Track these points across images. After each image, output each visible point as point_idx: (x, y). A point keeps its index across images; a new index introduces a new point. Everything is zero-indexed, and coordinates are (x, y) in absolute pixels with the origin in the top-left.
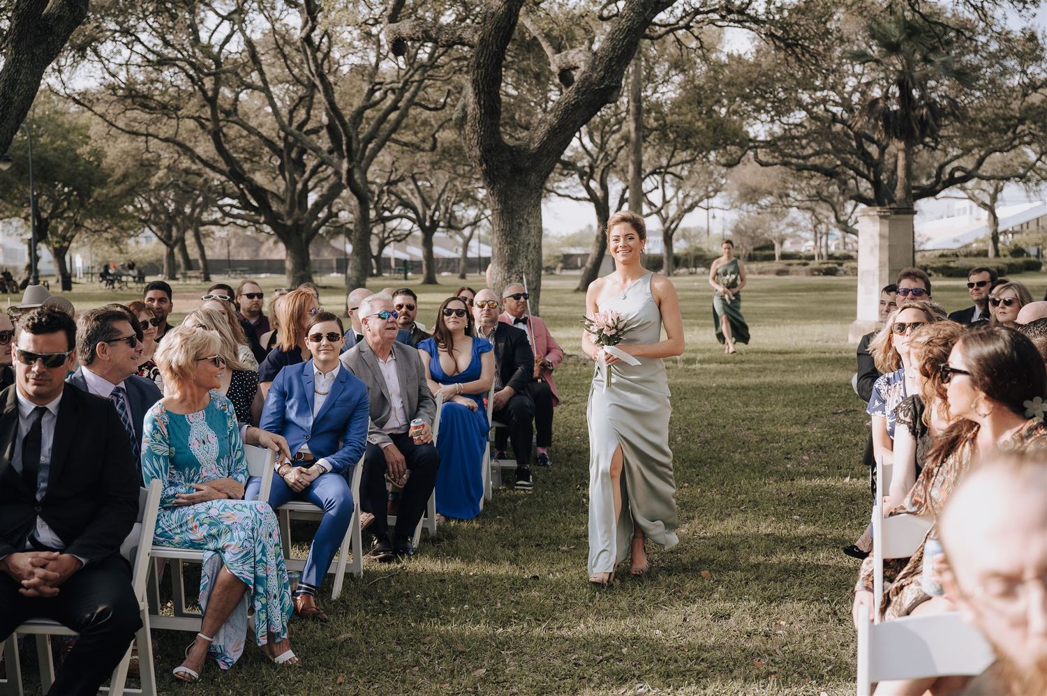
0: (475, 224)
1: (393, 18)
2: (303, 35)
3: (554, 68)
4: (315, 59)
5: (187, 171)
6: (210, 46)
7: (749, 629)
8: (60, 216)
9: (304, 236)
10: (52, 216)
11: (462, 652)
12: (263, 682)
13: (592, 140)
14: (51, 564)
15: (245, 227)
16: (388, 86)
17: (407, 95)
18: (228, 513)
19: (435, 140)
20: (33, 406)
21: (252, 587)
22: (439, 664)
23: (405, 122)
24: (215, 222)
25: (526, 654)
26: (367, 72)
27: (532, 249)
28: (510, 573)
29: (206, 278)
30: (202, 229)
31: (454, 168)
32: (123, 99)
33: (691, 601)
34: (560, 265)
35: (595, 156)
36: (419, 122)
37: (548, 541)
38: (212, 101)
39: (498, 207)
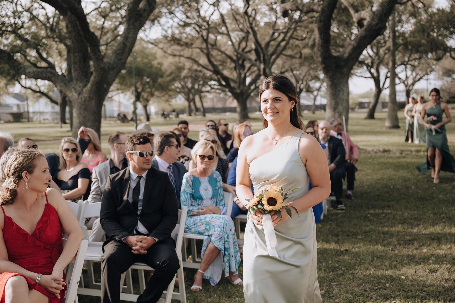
0: (319, 90)
1: (283, 2)
2: (244, 11)
3: (355, 19)
4: (249, 21)
5: (196, 71)
6: (205, 17)
7: (446, 277)
8: (145, 91)
9: (245, 97)
10: (143, 90)
12: (229, 292)
13: (372, 50)
14: (144, 241)
15: (219, 93)
16: (281, 31)
17: (289, 35)
18: (213, 220)
19: (301, 54)
20: (137, 175)
21: (223, 252)
23: (288, 46)
24: (208, 92)
25: (342, 285)
26: (272, 25)
27: (344, 101)
28: (335, 248)
29: (204, 115)
30: (202, 94)
31: (310, 65)
32: (170, 41)
33: (419, 263)
34: (357, 107)
35: (373, 57)
36: (294, 46)
37: (352, 234)
38: (206, 41)
39: (330, 83)
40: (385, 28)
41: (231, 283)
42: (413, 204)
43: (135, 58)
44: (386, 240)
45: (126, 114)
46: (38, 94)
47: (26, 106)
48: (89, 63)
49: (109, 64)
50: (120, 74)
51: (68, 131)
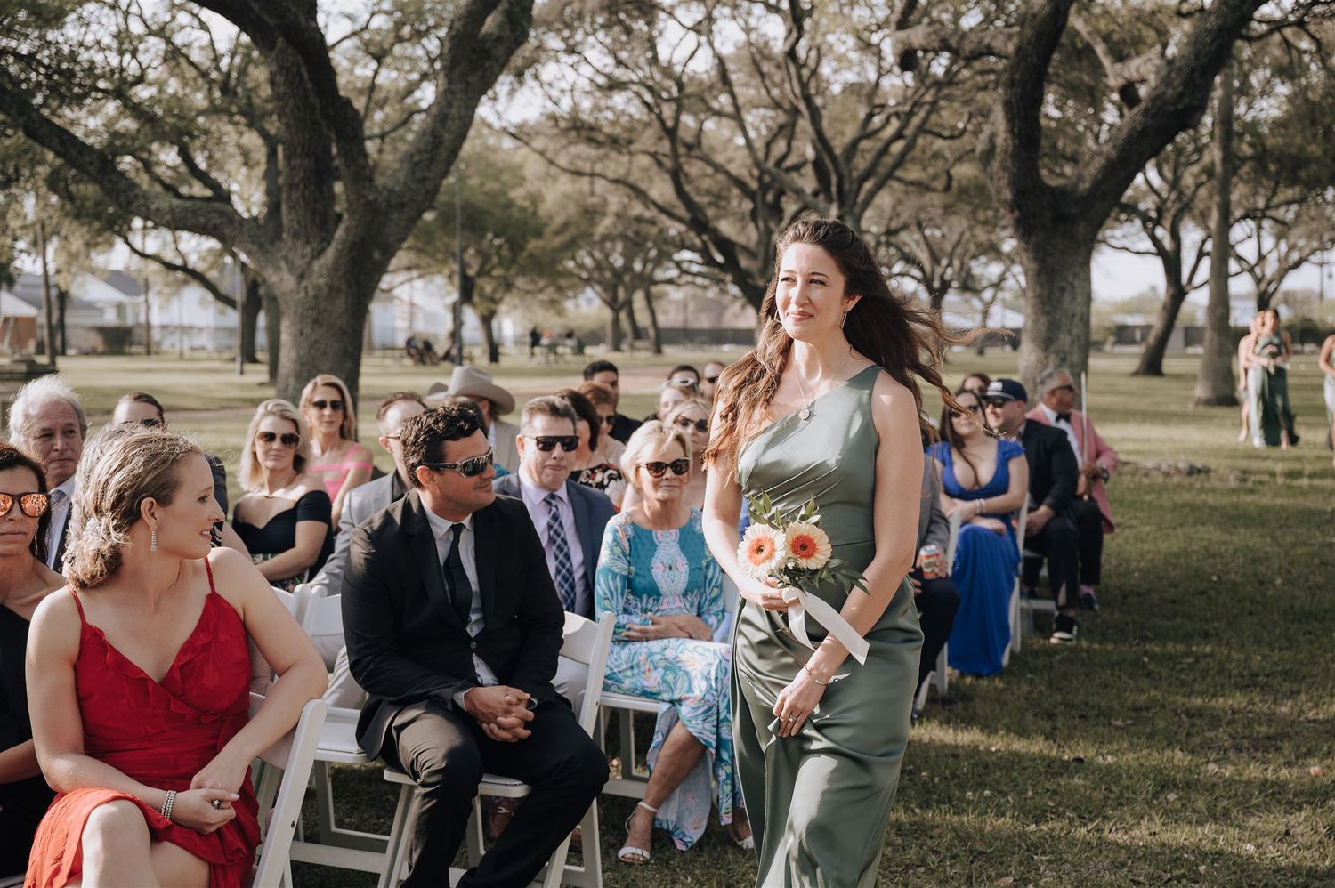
0: (997, 285)
1: (903, 24)
2: (787, 48)
3: (1113, 82)
4: (800, 77)
5: (639, 219)
6: (671, 65)
8: (488, 274)
10: (480, 273)
11: (982, 853)
12: (729, 870)
13: (1161, 174)
15: (705, 288)
16: (892, 111)
17: (916, 121)
18: (687, 656)
19: (950, 178)
21: (713, 751)
22: (951, 866)
23: (911, 155)
24: (670, 281)
25: (1066, 861)
26: (864, 92)
27: (1076, 320)
28: (1045, 752)
29: (659, 351)
30: (654, 289)
31: (974, 213)
32: (566, 131)
33: (1296, 807)
34: (1112, 339)
35: (1164, 194)
36: (929, 153)
37: (1096, 712)
38: (671, 133)
39: (1033, 266)
40: (1202, 109)
41: (736, 846)
42: (1278, 631)
43: (462, 179)
44: (1198, 733)
45: (431, 340)
46: (180, 275)
47: (143, 309)
48: (331, 188)
49: (391, 191)
50: (420, 224)
51: (261, 384)
